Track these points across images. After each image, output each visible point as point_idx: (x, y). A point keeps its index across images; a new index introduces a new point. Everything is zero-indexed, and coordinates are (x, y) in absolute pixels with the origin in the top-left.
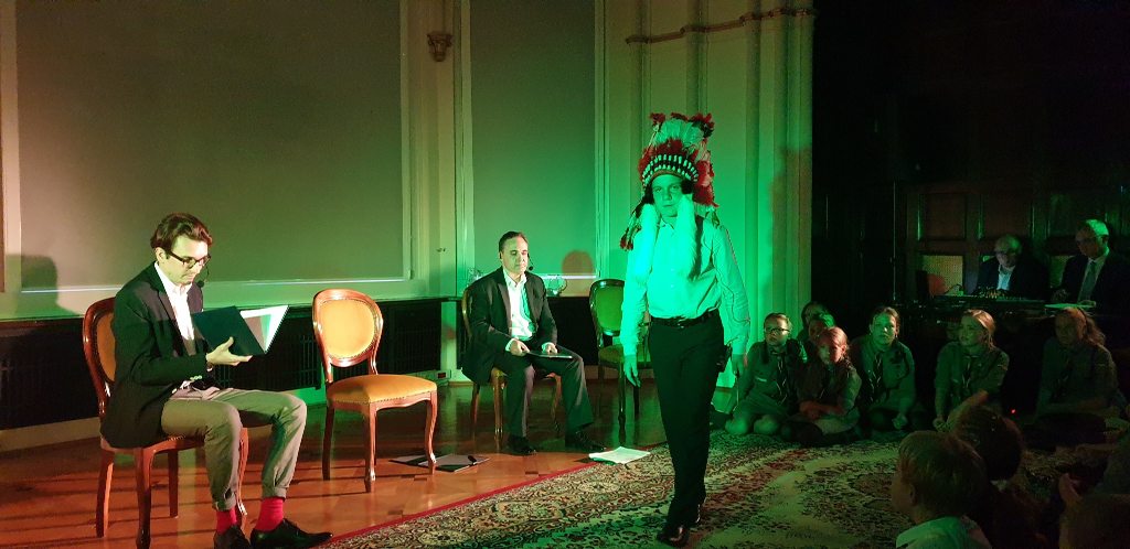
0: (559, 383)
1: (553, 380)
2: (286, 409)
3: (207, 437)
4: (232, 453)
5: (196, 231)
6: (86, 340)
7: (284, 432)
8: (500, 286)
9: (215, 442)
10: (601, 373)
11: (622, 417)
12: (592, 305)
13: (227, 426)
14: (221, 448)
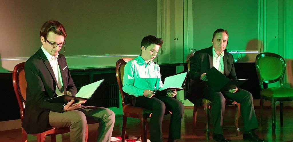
0: (239, 107)
1: (236, 105)
2: (105, 115)
3: (71, 127)
4: (82, 136)
5: (58, 30)
6: (14, 82)
7: (105, 126)
8: (209, 56)
9: (75, 130)
10: (262, 103)
11: (274, 126)
12: (257, 66)
13: (80, 122)
14: (77, 133)
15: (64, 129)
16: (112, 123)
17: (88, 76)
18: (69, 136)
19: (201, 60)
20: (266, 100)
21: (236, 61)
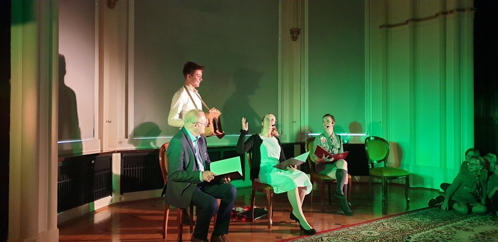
12: (366, 148)
17: (219, 152)
20: (374, 177)
21: (346, 142)
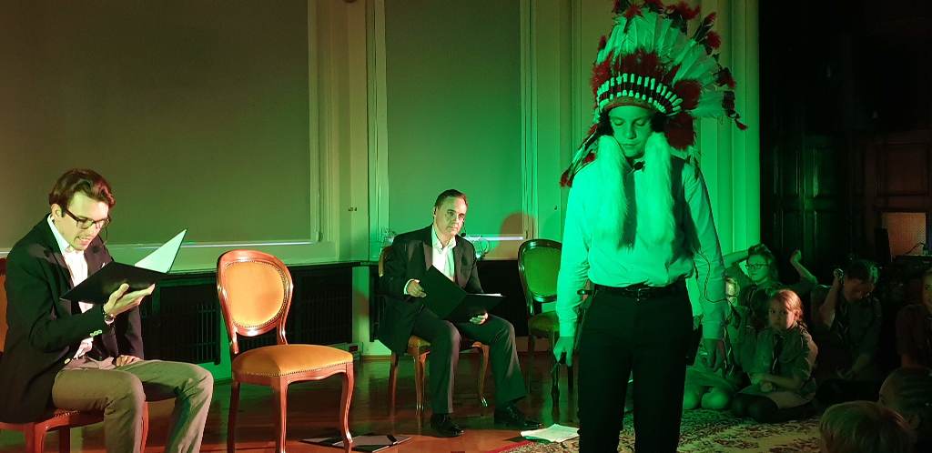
1: (480, 350)
2: (190, 380)
3: (106, 410)
4: (134, 428)
5: (97, 189)
7: (189, 405)
8: (425, 246)
9: (117, 415)
10: (531, 345)
11: (555, 391)
12: (522, 268)
13: (129, 397)
14: (122, 423)
15: (91, 413)
16: (207, 398)
18: (102, 431)
19: (407, 253)
20: (539, 337)
